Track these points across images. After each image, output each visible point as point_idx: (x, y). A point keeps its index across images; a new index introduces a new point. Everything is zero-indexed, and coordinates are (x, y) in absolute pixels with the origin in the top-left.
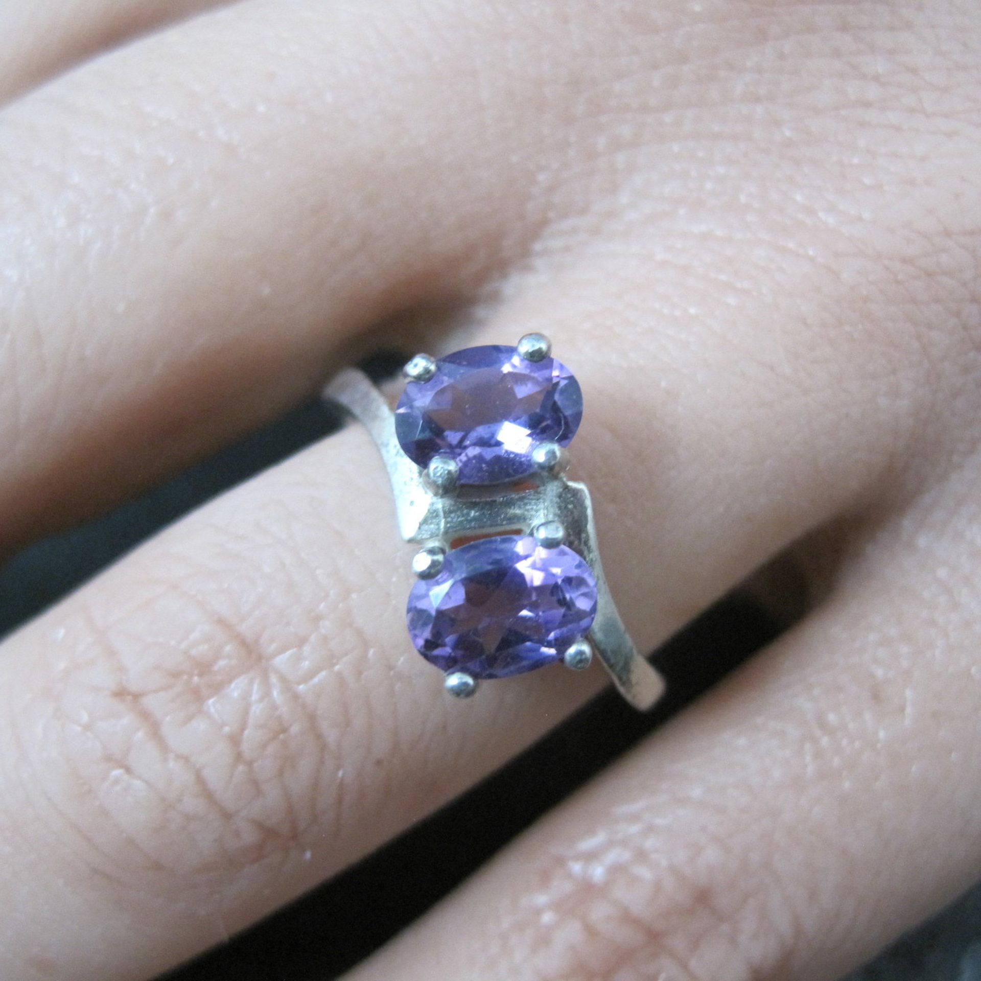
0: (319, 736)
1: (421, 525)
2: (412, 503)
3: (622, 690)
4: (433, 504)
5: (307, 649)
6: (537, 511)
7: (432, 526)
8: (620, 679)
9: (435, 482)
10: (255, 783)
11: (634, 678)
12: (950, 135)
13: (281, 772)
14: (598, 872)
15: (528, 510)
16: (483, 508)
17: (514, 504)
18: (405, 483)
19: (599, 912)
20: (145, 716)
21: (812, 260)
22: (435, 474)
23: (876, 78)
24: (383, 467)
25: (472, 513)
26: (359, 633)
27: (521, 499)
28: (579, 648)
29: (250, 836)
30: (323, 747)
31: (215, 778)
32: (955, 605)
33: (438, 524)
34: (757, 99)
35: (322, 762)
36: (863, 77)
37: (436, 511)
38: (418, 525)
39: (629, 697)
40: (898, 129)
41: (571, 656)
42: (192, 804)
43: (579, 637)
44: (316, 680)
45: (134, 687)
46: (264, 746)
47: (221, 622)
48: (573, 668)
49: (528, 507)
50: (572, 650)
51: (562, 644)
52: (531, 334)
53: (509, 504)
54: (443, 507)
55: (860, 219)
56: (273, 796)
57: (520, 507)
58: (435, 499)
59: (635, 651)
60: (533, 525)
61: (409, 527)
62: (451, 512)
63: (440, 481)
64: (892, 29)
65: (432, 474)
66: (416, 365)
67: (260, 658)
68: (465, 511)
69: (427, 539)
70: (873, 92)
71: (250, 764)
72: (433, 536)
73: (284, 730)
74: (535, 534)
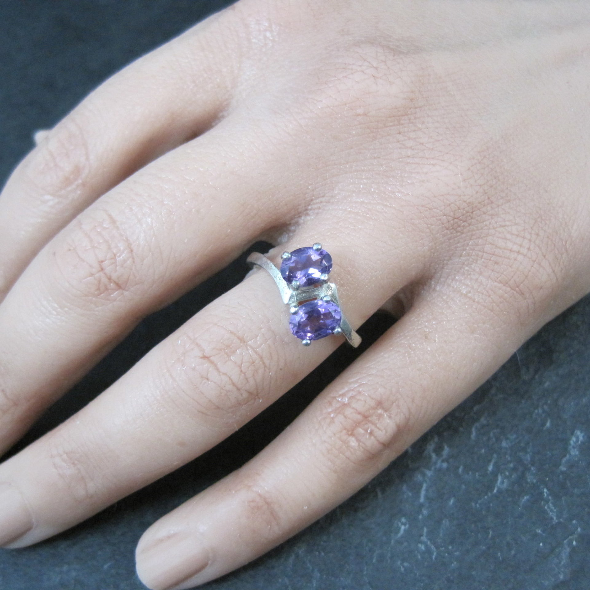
0: (264, 363)
1: (289, 299)
2: (286, 293)
3: (349, 341)
4: (292, 293)
5: (258, 338)
6: (322, 292)
7: (293, 299)
8: (349, 338)
9: (294, 288)
10: (247, 379)
11: (353, 338)
12: (434, 165)
13: (254, 375)
14: (346, 400)
15: (319, 292)
16: (307, 293)
17: (315, 291)
18: (283, 288)
19: (348, 412)
20: (212, 362)
21: (395, 208)
22: (294, 285)
23: (411, 148)
24: (275, 283)
25: (304, 295)
26: (273, 332)
27: (317, 289)
28: (338, 330)
29: (245, 395)
30: (265, 366)
31: (235, 378)
32: (450, 307)
33: (294, 299)
34: (375, 158)
35: (265, 370)
36: (407, 148)
37: (294, 295)
38: (288, 300)
39: (351, 344)
40: (419, 164)
41: (336, 332)
42: (229, 387)
43: (337, 327)
44: (262, 347)
45: (207, 355)
46: (248, 368)
47: (232, 333)
48: (336, 335)
49: (319, 291)
50: (336, 330)
51: (333, 329)
52: (316, 243)
53: (314, 291)
54: (295, 294)
55: (408, 194)
56: (252, 382)
57: (317, 292)
58: (293, 292)
59: (352, 330)
60: (321, 297)
61: (286, 300)
62: (298, 295)
63: (296, 287)
64: (414, 131)
65: (293, 286)
66: (285, 255)
67: (244, 342)
68: (302, 294)
69: (291, 303)
70: (410, 152)
71: (244, 373)
72: (293, 302)
73: (254, 362)
74: (323, 299)
